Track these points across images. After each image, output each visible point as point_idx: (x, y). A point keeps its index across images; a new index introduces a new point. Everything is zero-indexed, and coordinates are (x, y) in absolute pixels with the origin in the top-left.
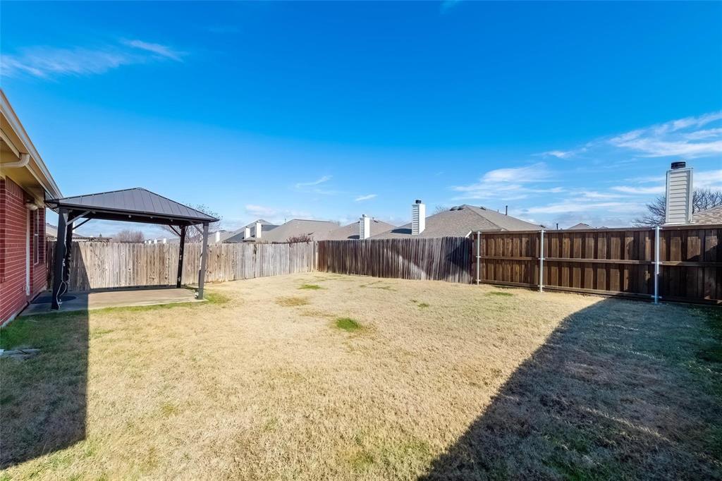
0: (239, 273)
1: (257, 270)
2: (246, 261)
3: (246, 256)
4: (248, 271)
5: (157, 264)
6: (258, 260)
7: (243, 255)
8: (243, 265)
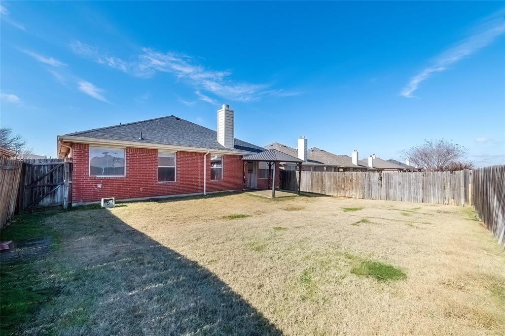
0: (366, 194)
1: (383, 193)
2: (373, 186)
3: (372, 181)
4: (374, 193)
5: (320, 182)
6: (384, 186)
7: (369, 181)
8: (370, 189)
